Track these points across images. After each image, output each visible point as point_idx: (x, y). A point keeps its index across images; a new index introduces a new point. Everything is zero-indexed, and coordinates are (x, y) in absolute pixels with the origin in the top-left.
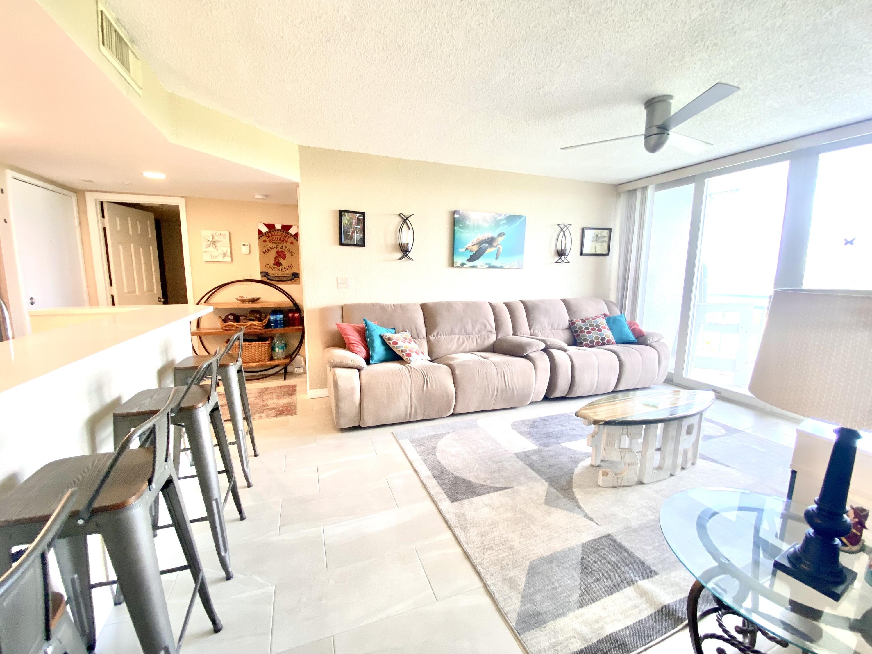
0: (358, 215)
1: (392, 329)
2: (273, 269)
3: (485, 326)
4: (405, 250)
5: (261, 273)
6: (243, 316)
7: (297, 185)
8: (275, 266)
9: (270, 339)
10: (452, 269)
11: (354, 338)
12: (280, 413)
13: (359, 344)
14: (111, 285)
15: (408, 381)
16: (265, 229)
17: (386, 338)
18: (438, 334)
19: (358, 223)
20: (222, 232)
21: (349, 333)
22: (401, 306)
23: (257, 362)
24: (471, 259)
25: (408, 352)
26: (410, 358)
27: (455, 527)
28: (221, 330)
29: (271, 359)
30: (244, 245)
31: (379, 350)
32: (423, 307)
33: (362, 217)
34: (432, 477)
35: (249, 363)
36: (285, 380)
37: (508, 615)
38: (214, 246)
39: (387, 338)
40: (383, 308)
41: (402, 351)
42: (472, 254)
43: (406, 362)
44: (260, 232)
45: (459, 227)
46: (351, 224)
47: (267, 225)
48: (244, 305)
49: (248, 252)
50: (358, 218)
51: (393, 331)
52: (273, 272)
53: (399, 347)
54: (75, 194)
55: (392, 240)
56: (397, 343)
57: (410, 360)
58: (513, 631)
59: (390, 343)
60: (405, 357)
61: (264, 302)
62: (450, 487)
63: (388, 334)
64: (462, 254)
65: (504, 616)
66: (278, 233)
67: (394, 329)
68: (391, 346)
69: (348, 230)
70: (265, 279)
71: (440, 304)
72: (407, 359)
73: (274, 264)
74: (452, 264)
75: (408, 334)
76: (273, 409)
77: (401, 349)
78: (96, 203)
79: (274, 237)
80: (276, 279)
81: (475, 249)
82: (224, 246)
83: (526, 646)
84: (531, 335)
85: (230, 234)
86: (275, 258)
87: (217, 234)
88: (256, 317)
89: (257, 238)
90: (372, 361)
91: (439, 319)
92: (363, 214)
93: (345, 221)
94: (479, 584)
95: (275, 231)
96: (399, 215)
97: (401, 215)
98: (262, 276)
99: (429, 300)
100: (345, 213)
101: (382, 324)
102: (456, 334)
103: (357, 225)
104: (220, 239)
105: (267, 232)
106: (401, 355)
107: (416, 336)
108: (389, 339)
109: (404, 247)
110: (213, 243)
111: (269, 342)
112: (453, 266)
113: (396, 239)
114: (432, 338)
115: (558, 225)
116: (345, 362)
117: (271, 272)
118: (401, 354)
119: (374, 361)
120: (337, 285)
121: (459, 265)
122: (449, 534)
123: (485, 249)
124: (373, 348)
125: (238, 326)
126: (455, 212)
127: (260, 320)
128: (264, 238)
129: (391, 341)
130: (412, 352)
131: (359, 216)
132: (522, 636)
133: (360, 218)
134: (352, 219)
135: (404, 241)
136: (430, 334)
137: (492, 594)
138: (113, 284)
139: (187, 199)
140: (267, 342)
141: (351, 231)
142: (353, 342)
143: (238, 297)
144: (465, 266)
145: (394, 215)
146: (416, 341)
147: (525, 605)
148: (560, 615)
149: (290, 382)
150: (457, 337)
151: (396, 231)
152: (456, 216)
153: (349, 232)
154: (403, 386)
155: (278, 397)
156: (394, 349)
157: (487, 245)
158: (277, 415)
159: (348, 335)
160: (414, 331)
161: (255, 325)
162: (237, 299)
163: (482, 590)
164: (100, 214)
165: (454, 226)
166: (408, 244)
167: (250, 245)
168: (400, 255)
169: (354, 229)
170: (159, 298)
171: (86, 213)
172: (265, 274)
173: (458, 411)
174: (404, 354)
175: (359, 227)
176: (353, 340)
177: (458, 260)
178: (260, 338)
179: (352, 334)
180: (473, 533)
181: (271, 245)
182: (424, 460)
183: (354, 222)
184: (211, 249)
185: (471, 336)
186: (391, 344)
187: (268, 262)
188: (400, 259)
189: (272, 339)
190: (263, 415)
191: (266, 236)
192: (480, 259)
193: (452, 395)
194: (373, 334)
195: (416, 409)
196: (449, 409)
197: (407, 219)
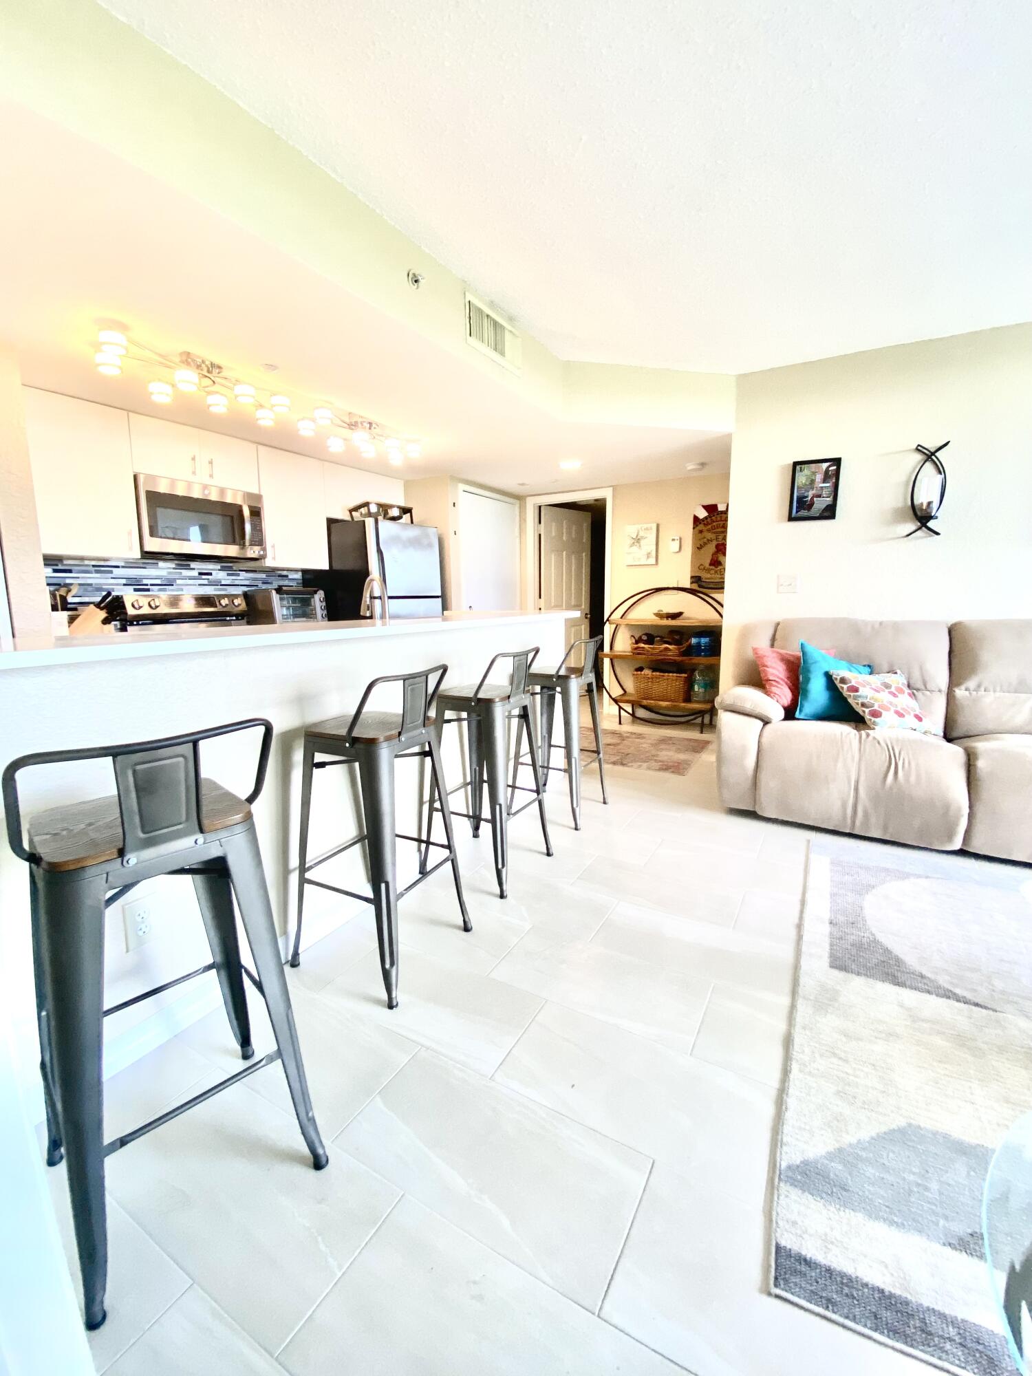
1: (865, 666)
2: (708, 571)
4: (923, 517)
5: (692, 577)
6: (659, 636)
7: (729, 436)
8: (711, 567)
9: (688, 672)
11: (776, 671)
12: (666, 768)
13: (781, 682)
14: (540, 597)
15: (853, 757)
16: (702, 514)
17: (836, 679)
18: (979, 686)
20: (649, 525)
21: (769, 664)
23: (669, 701)
25: (876, 707)
26: (877, 720)
27: (804, 998)
28: (631, 654)
29: (688, 699)
30: (673, 540)
31: (817, 693)
32: (951, 630)
33: (835, 467)
34: (827, 922)
35: (659, 700)
36: (702, 733)
37: (784, 1148)
38: (638, 545)
39: (839, 678)
41: (863, 705)
43: (869, 726)
44: (696, 519)
46: (813, 482)
47: (706, 508)
48: (662, 621)
49: (678, 550)
50: (827, 471)
51: (867, 669)
52: (709, 576)
53: (860, 697)
54: (518, 502)
56: (856, 690)
57: (874, 723)
58: (774, 1172)
59: (842, 688)
60: (867, 717)
61: (689, 619)
62: (849, 947)
63: (840, 671)
65: (776, 1142)
66: (721, 517)
67: (869, 666)
68: (845, 693)
70: (695, 587)
72: (871, 720)
73: (710, 565)
75: (899, 681)
76: (660, 761)
77: (860, 701)
78: (534, 507)
79: (714, 524)
80: (712, 586)
82: (649, 544)
83: (776, 1198)
85: (658, 526)
86: (713, 555)
87: (643, 529)
88: (673, 639)
89: (692, 527)
90: (801, 711)
91: (985, 657)
93: (801, 479)
94: (775, 1083)
95: (718, 514)
96: (917, 449)
97: (919, 448)
98: (692, 583)
100: (803, 466)
101: (838, 654)
104: (646, 536)
105: (706, 518)
106: (861, 713)
107: (919, 685)
108: (843, 681)
109: (922, 510)
110: (637, 540)
111: (686, 675)
113: (905, 499)
114: (960, 692)
116: (739, 704)
117: (705, 576)
118: (859, 709)
119: (803, 714)
120: (778, 587)
122: (786, 1001)
124: (805, 693)
125: (649, 649)
127: (677, 643)
128: (701, 527)
129: (846, 684)
130: (887, 709)
131: (830, 466)
132: (782, 1184)
133: (831, 469)
134: (814, 473)
135: (922, 499)
136: (958, 685)
137: (784, 1107)
138: (542, 597)
139: (615, 488)
140: (683, 675)
141: (811, 494)
142: (771, 678)
143: (656, 612)
145: (910, 450)
147: (832, 1161)
148: (890, 1222)
149: (705, 736)
151: (906, 481)
154: (840, 765)
155: (679, 751)
156: (850, 700)
158: (660, 769)
159: (766, 666)
160: (915, 677)
161: (669, 650)
162: (655, 614)
163: (773, 1093)
164: (537, 520)
166: (929, 503)
167: (680, 539)
168: (914, 526)
170: (586, 614)
171: (525, 520)
172: (696, 579)
173: (974, 848)
174: (868, 710)
176: (773, 674)
178: (677, 667)
179: (774, 665)
180: (829, 1023)
181: (709, 536)
182: (833, 895)
184: (635, 548)
186: (844, 690)
187: (702, 562)
188: (910, 536)
189: (693, 670)
190: (645, 765)
191: (704, 524)
193: (959, 809)
194: (813, 668)
195: (866, 814)
196: (950, 837)
197: (933, 454)
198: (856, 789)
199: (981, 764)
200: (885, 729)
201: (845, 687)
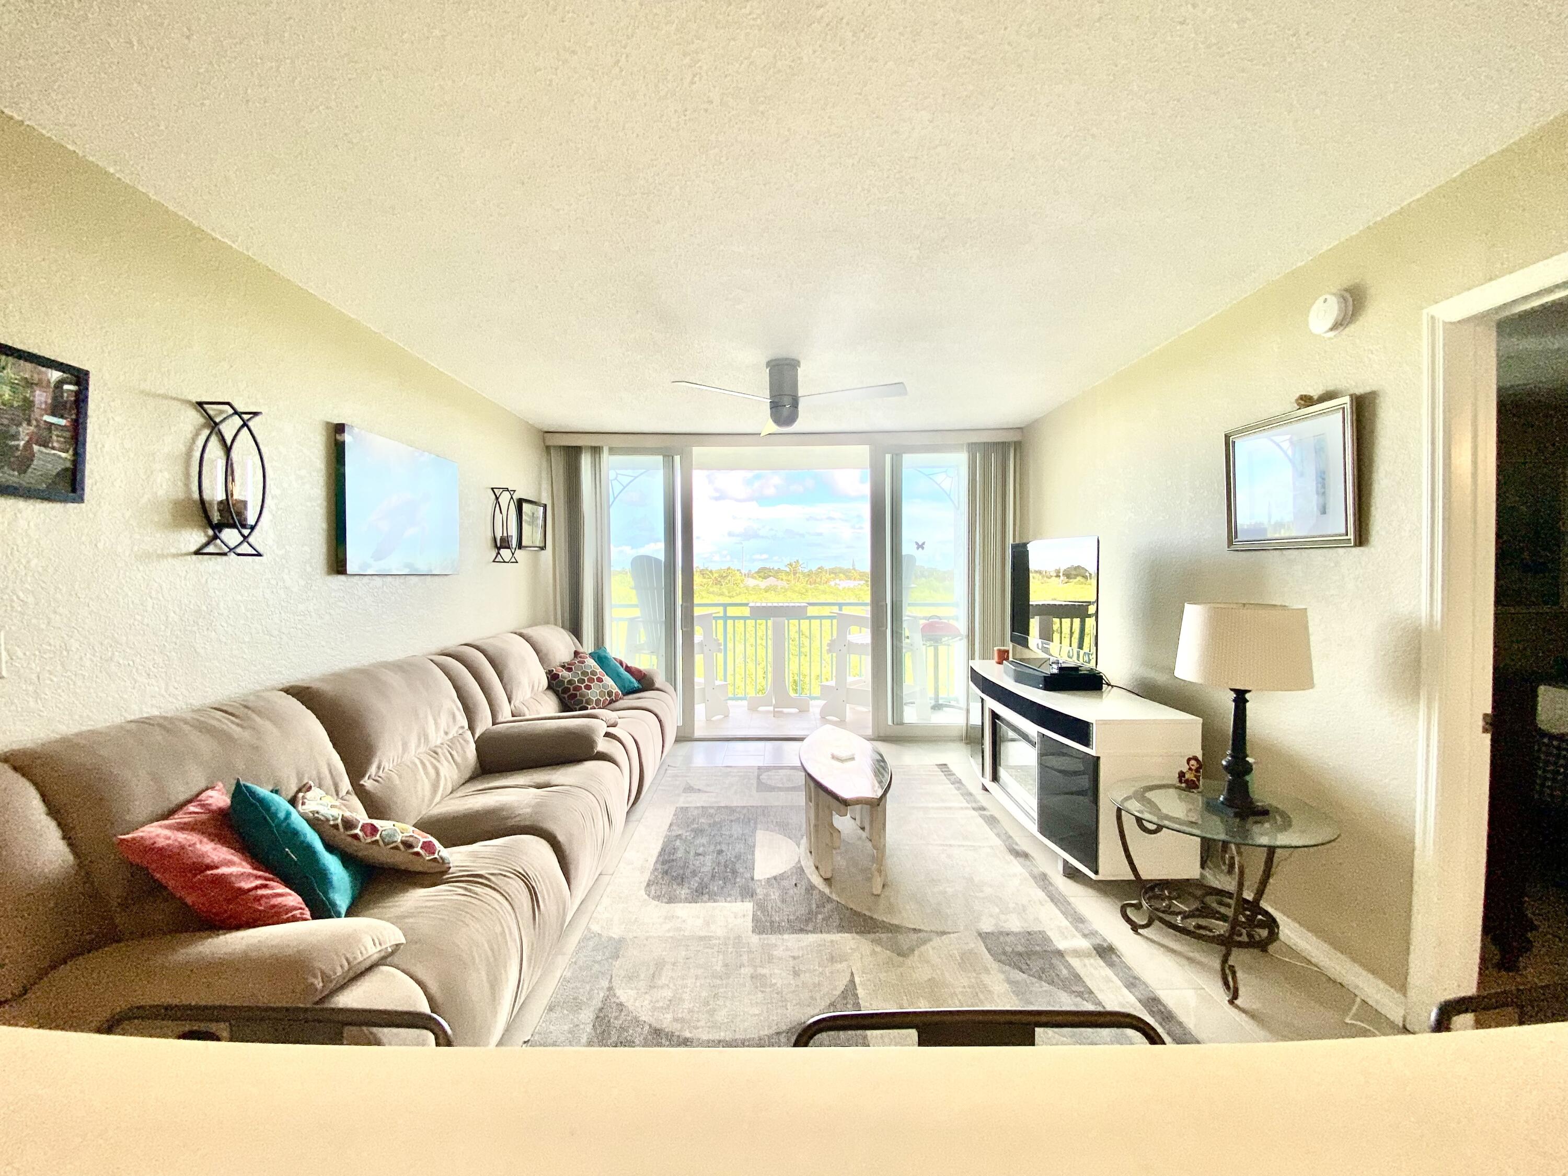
0: (55, 375)
19: (56, 408)
33: (74, 389)
39: (338, 822)
41: (406, 845)
46: (27, 404)
50: (57, 388)
53: (390, 836)
56: (375, 828)
69: (13, 429)
77: (398, 840)
84: (513, 716)
92: (80, 377)
103: (53, 414)
108: (348, 824)
115: (492, 489)
129: (355, 827)
131: (62, 381)
133: (66, 387)
134: (30, 384)
141: (25, 432)
153: (15, 437)
169: (37, 426)
175: (63, 422)
183: (41, 397)
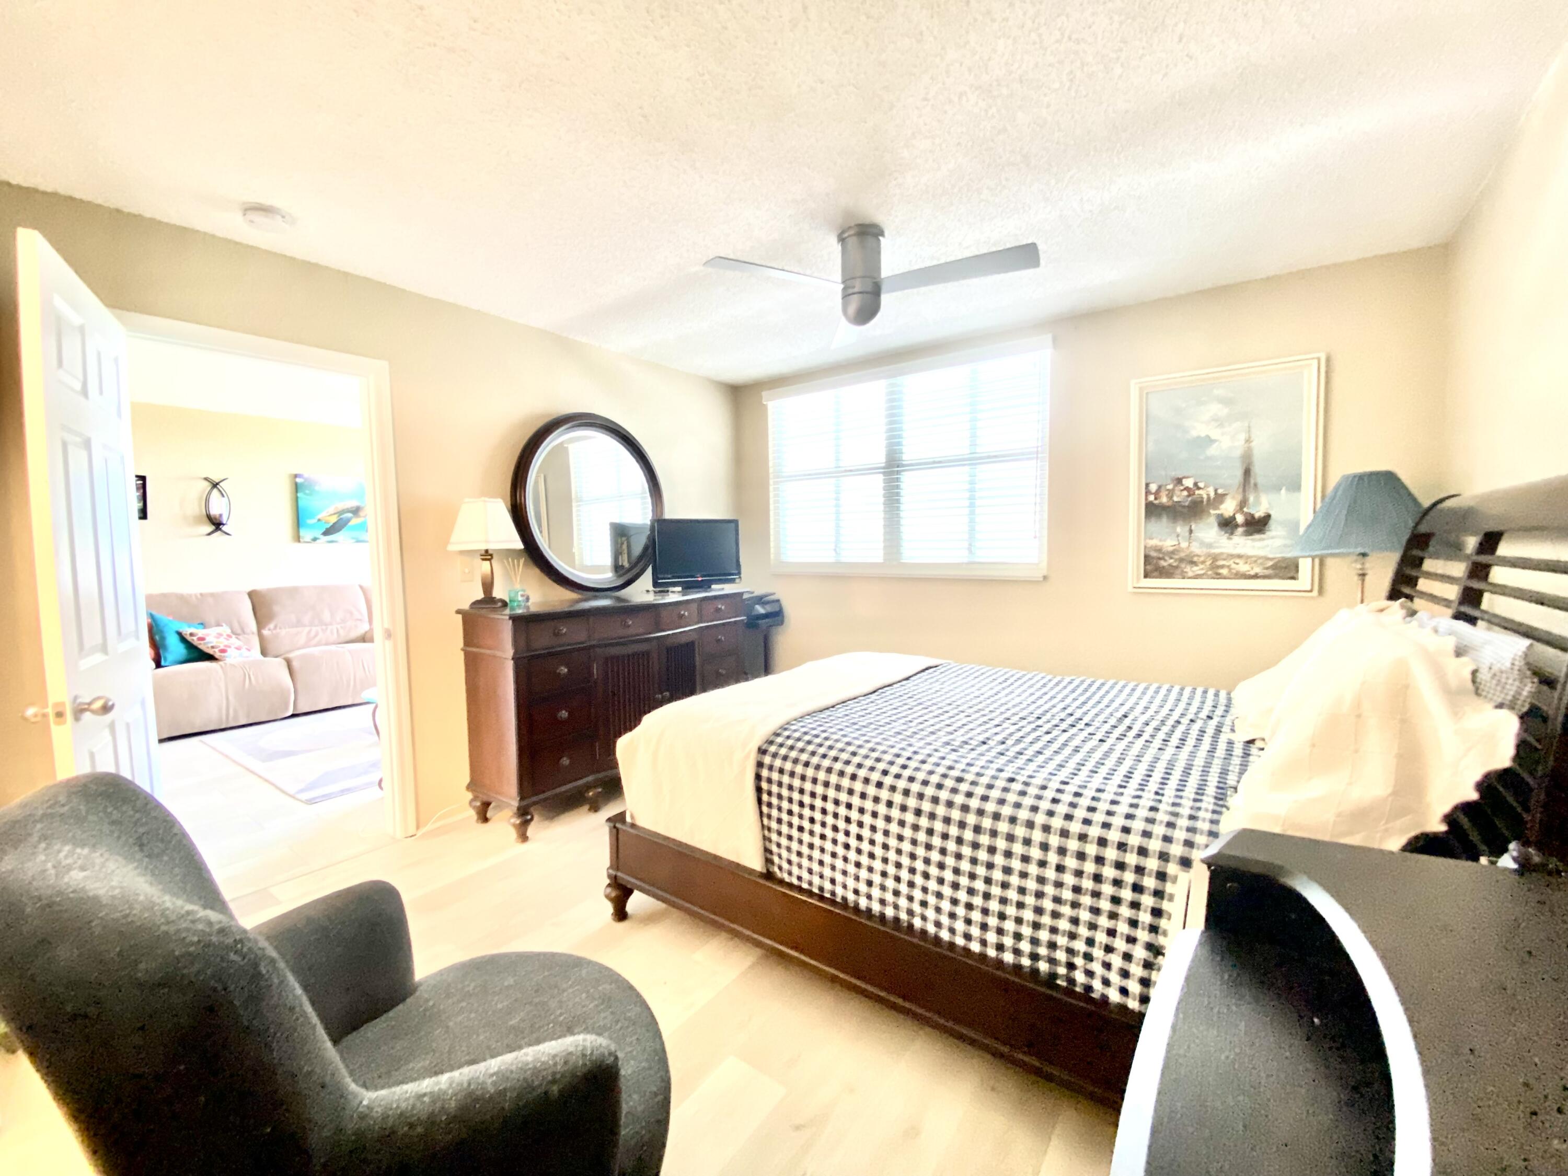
1: (197, 623)
3: (351, 613)
4: (217, 524)
10: (297, 544)
15: (220, 678)
17: (186, 635)
18: (276, 626)
22: (212, 595)
24: (327, 533)
25: (220, 647)
26: (225, 655)
31: (175, 648)
32: (251, 595)
40: (182, 598)
41: (213, 647)
42: (328, 526)
43: (219, 659)
45: (305, 494)
51: (201, 626)
53: (207, 643)
55: (195, 508)
56: (202, 639)
57: (223, 657)
59: (191, 640)
60: (216, 654)
63: (187, 630)
64: (311, 526)
67: (202, 623)
68: (195, 643)
71: (277, 590)
72: (219, 655)
74: (298, 538)
75: (226, 630)
77: (210, 645)
81: (334, 519)
90: (165, 660)
91: (276, 608)
92: (143, 478)
96: (205, 479)
99: (260, 585)
101: (182, 619)
102: (305, 626)
107: (239, 631)
108: (191, 635)
109: (215, 518)
112: (299, 541)
113: (200, 506)
114: (265, 632)
118: (211, 652)
119: (168, 663)
121: (308, 538)
123: (349, 520)
124: (165, 647)
126: (296, 476)
129: (192, 637)
131: (139, 482)
135: (214, 512)
136: (264, 627)
144: (318, 541)
145: (200, 479)
146: (240, 637)
150: (307, 629)
151: (201, 498)
152: (298, 480)
154: (213, 684)
156: (200, 647)
157: (350, 515)
160: (236, 626)
165: (297, 491)
166: (220, 515)
168: (211, 528)
173: (301, 710)
174: (216, 650)
177: (306, 534)
185: (330, 627)
186: (194, 641)
188: (209, 534)
192: (341, 532)
193: (289, 691)
194: (165, 629)
195: (235, 711)
196: (287, 709)
197: (217, 484)
198: (227, 699)
199: (295, 664)
200: (232, 657)
201: (195, 638)
